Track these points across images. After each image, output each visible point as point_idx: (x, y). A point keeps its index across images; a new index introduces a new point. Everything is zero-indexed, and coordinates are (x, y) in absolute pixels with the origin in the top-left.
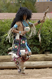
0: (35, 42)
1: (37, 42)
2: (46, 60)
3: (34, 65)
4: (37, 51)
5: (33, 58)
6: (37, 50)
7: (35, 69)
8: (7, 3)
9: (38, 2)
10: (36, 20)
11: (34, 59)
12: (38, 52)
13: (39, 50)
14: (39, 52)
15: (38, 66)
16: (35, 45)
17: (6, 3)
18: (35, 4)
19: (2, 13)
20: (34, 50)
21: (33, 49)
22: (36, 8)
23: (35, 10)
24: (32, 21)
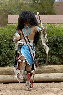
0: (53, 49)
1: (56, 50)
3: (53, 78)
4: (56, 60)
5: (52, 69)
6: (56, 59)
7: (53, 83)
8: (20, 3)
9: (57, 2)
10: (55, 23)
11: (52, 70)
12: (57, 62)
13: (58, 60)
14: (59, 63)
15: (57, 79)
16: (53, 54)
17: (18, 3)
18: (54, 5)
19: (14, 15)
20: (52, 59)
21: (51, 59)
22: (55, 9)
23: (53, 11)
24: (50, 25)
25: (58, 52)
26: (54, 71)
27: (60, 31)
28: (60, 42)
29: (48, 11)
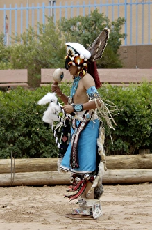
1: (123, 130)
2: (142, 166)
3: (118, 178)
4: (123, 147)
5: (116, 162)
6: (124, 145)
7: (119, 186)
8: (61, 47)
9: (125, 47)
10: (121, 83)
11: (117, 164)
12: (125, 150)
13: (127, 146)
14: (128, 151)
15: (126, 179)
16: (119, 137)
17: (58, 48)
18: (119, 51)
19: (51, 68)
20: (118, 145)
21: (115, 145)
22: (120, 58)
23: (118, 62)
24: (113, 85)
25: (128, 133)
26: (119, 166)
27: (130, 97)
28: (131, 117)
29: (109, 62)
